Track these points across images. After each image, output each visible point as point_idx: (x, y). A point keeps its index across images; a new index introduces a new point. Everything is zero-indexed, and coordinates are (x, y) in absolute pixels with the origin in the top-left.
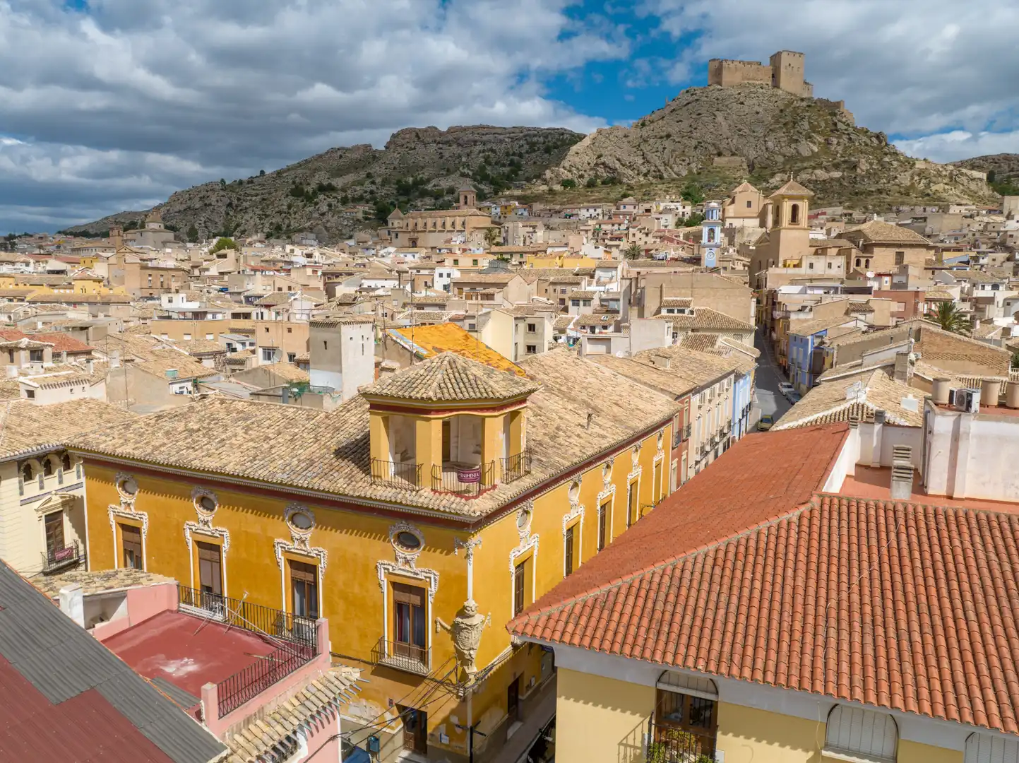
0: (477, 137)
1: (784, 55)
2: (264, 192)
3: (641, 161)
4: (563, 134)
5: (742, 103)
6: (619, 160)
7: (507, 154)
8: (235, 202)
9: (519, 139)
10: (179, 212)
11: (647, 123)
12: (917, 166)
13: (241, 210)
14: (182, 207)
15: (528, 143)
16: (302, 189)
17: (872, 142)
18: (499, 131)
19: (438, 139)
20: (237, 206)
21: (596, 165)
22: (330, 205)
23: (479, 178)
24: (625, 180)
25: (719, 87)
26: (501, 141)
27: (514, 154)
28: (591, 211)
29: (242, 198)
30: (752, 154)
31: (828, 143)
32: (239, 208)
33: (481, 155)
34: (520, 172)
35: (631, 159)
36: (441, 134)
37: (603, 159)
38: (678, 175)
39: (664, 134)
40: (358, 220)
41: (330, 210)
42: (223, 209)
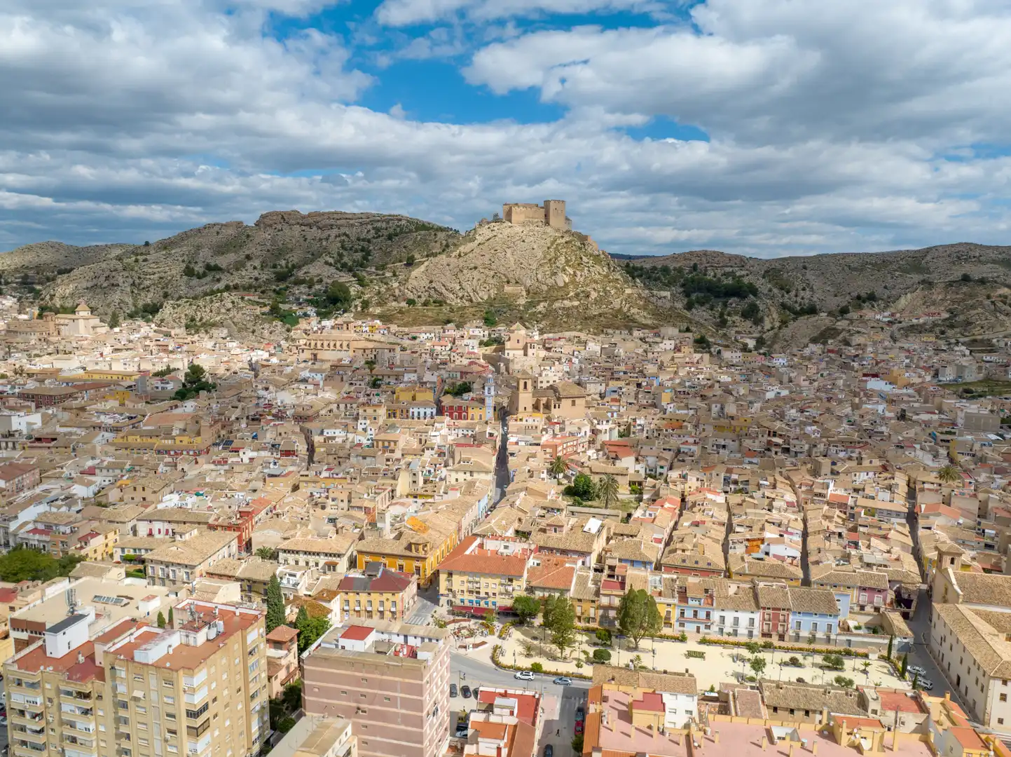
0: (332, 221)
1: (552, 203)
2: (159, 270)
3: (458, 287)
4: (400, 220)
5: (524, 241)
6: (444, 286)
7: (358, 239)
8: (137, 281)
9: (367, 224)
10: (87, 288)
11: (462, 255)
12: (626, 292)
13: (143, 288)
14: (90, 285)
15: (374, 228)
16: (193, 269)
17: (604, 271)
18: (350, 216)
19: (301, 222)
20: (140, 284)
21: (429, 288)
22: (233, 302)
23: (339, 266)
24: (448, 302)
25: (510, 224)
26: (352, 225)
27: (364, 240)
28: (428, 334)
29: (142, 276)
30: (529, 283)
31: (575, 275)
32: (142, 286)
33: (338, 239)
34: (370, 258)
35: (452, 285)
36: (303, 217)
37: (434, 285)
38: (482, 299)
39: (473, 265)
40: (257, 316)
41: (234, 306)
42: (128, 289)
